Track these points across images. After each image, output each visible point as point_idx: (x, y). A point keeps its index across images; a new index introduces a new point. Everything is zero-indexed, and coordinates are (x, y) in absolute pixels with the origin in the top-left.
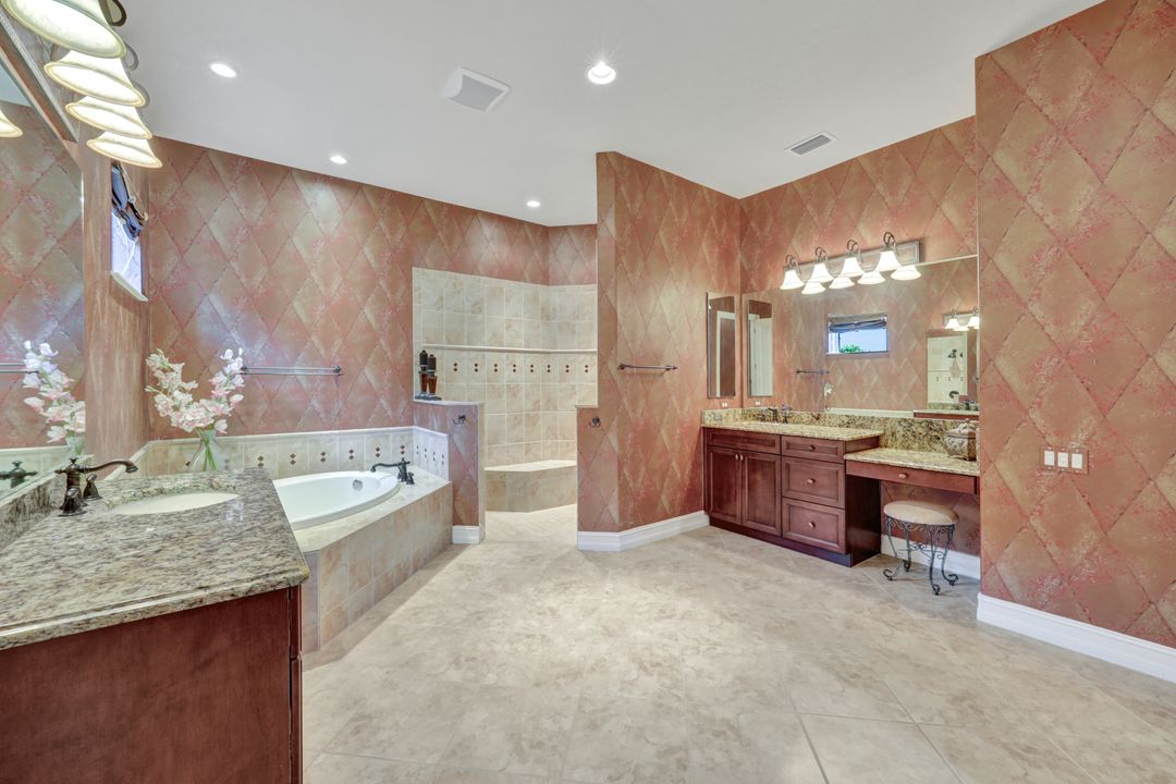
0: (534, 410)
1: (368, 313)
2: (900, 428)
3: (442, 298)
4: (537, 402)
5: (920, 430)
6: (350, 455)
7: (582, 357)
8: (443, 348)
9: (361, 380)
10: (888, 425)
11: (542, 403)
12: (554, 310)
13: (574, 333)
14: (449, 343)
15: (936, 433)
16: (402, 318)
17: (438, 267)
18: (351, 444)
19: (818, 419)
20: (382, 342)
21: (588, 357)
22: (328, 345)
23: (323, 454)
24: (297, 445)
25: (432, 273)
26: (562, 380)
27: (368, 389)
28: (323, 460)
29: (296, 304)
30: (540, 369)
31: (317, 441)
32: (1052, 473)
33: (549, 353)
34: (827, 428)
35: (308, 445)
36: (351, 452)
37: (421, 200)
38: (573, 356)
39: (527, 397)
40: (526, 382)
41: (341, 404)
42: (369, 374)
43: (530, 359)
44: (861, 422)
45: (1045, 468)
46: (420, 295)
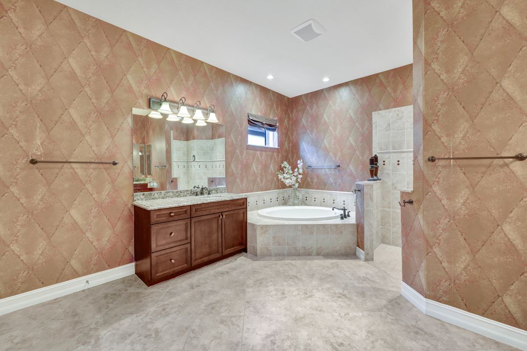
1: (351, 140)
3: (389, 125)
6: (343, 203)
8: (390, 153)
9: (348, 170)
14: (394, 149)
16: (367, 139)
17: (387, 108)
18: (344, 198)
20: (357, 152)
22: (335, 155)
23: (334, 200)
24: (325, 195)
25: (383, 112)
27: (351, 174)
28: (334, 203)
29: (325, 141)
31: (332, 195)
35: (329, 196)
36: (344, 201)
37: (377, 75)
41: (340, 180)
42: (351, 168)
46: (376, 126)
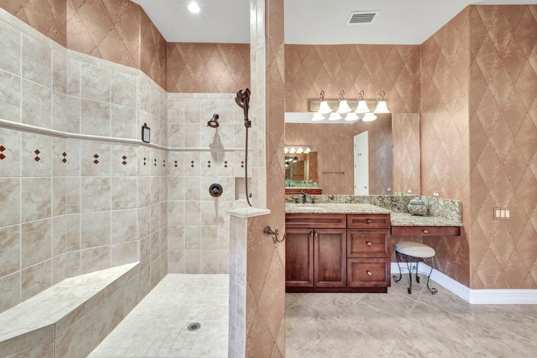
0: (40, 217)
2: (378, 201)
4: (46, 203)
5: (388, 202)
7: (118, 147)
10: (372, 200)
11: (53, 205)
12: (76, 82)
13: (107, 116)
15: (394, 203)
19: (332, 199)
21: (127, 148)
26: (87, 172)
30: (49, 157)
32: (498, 221)
33: (65, 137)
34: (339, 205)
38: (104, 146)
39: (28, 198)
40: (24, 175)
43: (34, 142)
44: (358, 199)
45: (497, 219)
